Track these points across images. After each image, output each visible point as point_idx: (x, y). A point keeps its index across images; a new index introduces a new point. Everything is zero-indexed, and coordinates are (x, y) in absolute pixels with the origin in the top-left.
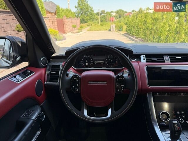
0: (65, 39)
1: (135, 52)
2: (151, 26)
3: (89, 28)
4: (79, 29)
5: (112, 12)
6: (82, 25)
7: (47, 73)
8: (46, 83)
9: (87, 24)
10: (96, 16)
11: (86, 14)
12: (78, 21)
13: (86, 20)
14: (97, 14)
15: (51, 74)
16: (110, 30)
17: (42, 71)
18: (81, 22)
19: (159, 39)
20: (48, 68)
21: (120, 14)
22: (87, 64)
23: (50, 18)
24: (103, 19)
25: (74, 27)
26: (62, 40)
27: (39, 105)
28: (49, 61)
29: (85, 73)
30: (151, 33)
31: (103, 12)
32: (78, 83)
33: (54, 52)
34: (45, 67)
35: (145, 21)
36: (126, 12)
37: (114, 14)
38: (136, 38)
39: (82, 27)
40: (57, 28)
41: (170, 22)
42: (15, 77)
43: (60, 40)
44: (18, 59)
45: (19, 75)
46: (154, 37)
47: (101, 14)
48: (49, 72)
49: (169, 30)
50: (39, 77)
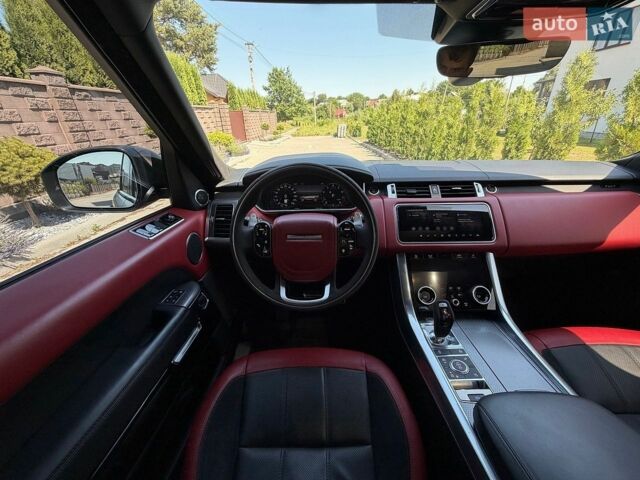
0: (247, 153)
1: (377, 178)
2: (414, 128)
3: (294, 130)
4: (275, 133)
5: (340, 98)
6: (281, 123)
7: (208, 220)
8: (207, 239)
9: (291, 121)
10: (309, 106)
11: (288, 101)
12: (274, 116)
13: (288, 115)
14: (311, 102)
15: (216, 221)
16: (336, 135)
17: (200, 216)
18: (279, 119)
19: (429, 154)
20: (210, 211)
21: (357, 102)
22: (286, 201)
23: (216, 110)
24: (323, 113)
25: (265, 127)
26: (242, 154)
27: (196, 281)
28: (212, 197)
29: (280, 220)
30: (414, 142)
31: (322, 98)
32: (267, 238)
33: (221, 179)
34: (204, 208)
35: (402, 116)
36: (368, 99)
37: (344, 103)
38: (386, 151)
39: (280, 128)
40: (230, 131)
41: (451, 120)
42: (143, 228)
43: (237, 154)
44: (149, 192)
45: (152, 223)
46: (419, 150)
47: (318, 102)
48: (212, 218)
49: (449, 135)
50: (194, 228)
